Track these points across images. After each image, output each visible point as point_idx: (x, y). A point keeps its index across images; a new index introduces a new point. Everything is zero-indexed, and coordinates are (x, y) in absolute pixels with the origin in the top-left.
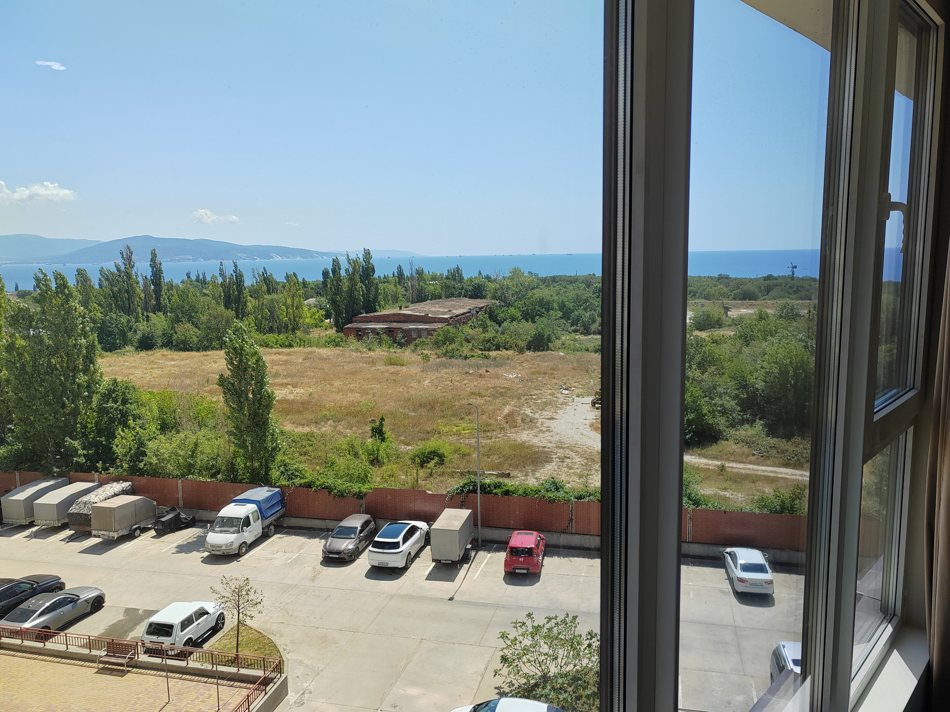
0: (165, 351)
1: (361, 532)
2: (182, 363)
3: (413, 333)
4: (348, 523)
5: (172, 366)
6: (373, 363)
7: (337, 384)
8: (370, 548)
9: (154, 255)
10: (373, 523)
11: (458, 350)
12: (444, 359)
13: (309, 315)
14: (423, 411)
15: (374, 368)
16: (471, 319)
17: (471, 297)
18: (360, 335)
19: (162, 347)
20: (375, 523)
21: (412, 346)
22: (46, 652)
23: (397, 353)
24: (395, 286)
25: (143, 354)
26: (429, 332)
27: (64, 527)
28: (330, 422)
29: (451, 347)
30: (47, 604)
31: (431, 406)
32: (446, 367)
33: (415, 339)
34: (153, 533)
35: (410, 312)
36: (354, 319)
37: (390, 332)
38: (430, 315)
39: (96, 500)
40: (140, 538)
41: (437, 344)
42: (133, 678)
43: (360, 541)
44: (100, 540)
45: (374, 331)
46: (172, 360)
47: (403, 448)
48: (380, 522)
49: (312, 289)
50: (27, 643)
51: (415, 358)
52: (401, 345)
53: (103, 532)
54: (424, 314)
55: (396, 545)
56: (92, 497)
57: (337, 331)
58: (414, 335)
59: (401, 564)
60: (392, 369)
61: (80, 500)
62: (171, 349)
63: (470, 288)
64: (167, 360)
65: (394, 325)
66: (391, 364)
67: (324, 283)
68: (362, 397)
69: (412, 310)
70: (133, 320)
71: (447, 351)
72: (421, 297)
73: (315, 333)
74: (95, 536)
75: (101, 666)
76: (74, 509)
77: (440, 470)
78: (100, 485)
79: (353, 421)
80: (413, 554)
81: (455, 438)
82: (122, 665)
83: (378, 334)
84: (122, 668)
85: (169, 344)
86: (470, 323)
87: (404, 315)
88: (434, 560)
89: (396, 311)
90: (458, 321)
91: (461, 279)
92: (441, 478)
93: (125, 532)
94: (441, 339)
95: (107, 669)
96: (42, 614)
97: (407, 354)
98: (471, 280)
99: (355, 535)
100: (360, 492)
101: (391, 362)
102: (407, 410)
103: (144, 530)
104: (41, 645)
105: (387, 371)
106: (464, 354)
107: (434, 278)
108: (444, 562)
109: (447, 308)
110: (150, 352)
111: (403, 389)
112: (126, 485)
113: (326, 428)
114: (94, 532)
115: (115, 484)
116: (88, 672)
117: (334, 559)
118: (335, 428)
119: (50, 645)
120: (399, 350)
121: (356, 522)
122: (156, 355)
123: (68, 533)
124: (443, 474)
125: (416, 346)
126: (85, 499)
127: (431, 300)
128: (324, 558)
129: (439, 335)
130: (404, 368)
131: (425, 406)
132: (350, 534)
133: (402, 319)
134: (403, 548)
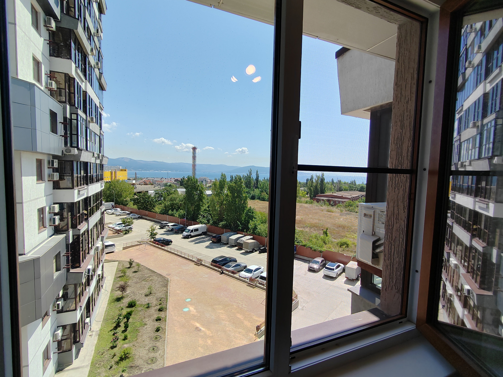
0: (258, 200)
1: (321, 263)
2: (263, 204)
3: (337, 202)
4: (316, 259)
5: (260, 205)
6: (322, 211)
7: (310, 216)
8: (324, 268)
9: (257, 172)
10: (324, 261)
11: (353, 209)
12: (348, 212)
13: (301, 193)
14: (341, 229)
15: (322, 212)
16: (359, 199)
17: (359, 191)
18: (318, 201)
19: (257, 199)
20: (325, 261)
21: (336, 206)
22: (234, 277)
23: (330, 208)
24: (331, 185)
25: (252, 200)
26: (343, 202)
27: (235, 246)
28: (308, 228)
29: (351, 208)
30: (234, 265)
31: (343, 227)
32: (349, 215)
33: (337, 204)
34: (258, 252)
35: (336, 195)
36: (316, 195)
37: (329, 201)
38: (343, 196)
39: (244, 240)
40: (254, 253)
41: (346, 207)
42: (256, 290)
43: (321, 266)
44: (244, 251)
45: (323, 200)
46: (260, 203)
47: (333, 240)
48: (327, 261)
49: (302, 184)
50: (229, 273)
51: (337, 210)
52: (332, 206)
53: (246, 249)
54: (341, 196)
55: (333, 269)
56: (243, 239)
57: (310, 199)
58: (337, 203)
59: (335, 276)
60: (329, 213)
61: (240, 239)
62: (260, 200)
63: (359, 188)
64: (259, 203)
65: (330, 199)
66: (329, 212)
67: (307, 183)
68: (319, 221)
69: (337, 194)
70: (250, 190)
71: (349, 209)
72: (340, 190)
73: (303, 199)
74: (244, 250)
75: (248, 284)
76: (238, 241)
77: (347, 249)
78: (245, 236)
79: (316, 229)
80: (338, 274)
81: (352, 239)
82: (253, 285)
83: (324, 201)
84: (253, 286)
85: (259, 198)
86: (358, 200)
87: (334, 195)
88: (346, 277)
89: (331, 194)
90: (354, 199)
91: (355, 185)
92: (347, 252)
93: (251, 250)
94: (347, 205)
95: (249, 285)
96: (233, 267)
97: (334, 209)
98: (359, 185)
99: (319, 264)
100: (321, 251)
101: (329, 211)
102: (335, 228)
103: (256, 251)
104: (233, 275)
105: (328, 214)
106: (356, 211)
107: (345, 183)
108: (349, 278)
109: (350, 194)
110: (254, 200)
111: (333, 220)
112: (252, 237)
113: (307, 230)
114: (243, 249)
115: (249, 236)
116: (245, 285)
117: (311, 270)
118: (310, 230)
119: (235, 275)
120: (331, 207)
121: (319, 260)
122: (256, 201)
123: (237, 248)
124: (348, 251)
125: (338, 206)
126: (241, 239)
127: (344, 191)
128: (309, 269)
129: (346, 203)
130: (333, 213)
131: (341, 227)
132: (317, 263)
133: (333, 197)
134: (335, 271)
